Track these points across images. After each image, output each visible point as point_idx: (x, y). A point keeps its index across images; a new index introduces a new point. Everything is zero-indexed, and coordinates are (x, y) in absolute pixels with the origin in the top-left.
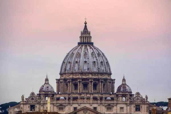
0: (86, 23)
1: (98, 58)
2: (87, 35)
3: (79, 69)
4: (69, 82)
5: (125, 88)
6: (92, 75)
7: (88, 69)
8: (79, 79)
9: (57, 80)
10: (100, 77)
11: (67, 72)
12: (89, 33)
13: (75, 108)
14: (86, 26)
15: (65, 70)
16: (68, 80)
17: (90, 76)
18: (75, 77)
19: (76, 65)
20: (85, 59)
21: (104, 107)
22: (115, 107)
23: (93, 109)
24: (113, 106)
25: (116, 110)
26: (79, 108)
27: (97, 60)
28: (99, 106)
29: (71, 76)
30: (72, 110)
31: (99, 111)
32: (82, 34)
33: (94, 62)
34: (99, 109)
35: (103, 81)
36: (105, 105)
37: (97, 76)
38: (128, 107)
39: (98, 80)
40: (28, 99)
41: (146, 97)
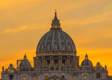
0: (56, 13)
2: (57, 23)
3: (51, 49)
4: (43, 59)
5: (88, 62)
7: (58, 48)
8: (51, 56)
10: (68, 54)
12: (59, 21)
14: (56, 16)
17: (60, 54)
19: (49, 45)
20: (55, 41)
22: (80, 75)
25: (81, 77)
27: (65, 41)
30: (44, 78)
31: (66, 79)
32: (53, 21)
33: (63, 43)
34: (66, 77)
35: (70, 57)
36: (72, 73)
37: (65, 53)
38: (91, 75)
39: (66, 57)
40: (7, 69)
41: (106, 66)
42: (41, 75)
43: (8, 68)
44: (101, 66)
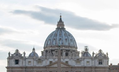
0: (61, 16)
1: (68, 37)
2: (62, 23)
3: (56, 44)
4: (49, 52)
5: (87, 54)
6: (65, 48)
7: (62, 43)
8: (56, 50)
9: (41, 52)
10: (70, 49)
11: (48, 46)
12: (63, 23)
13: (51, 62)
14: (61, 18)
15: (47, 45)
16: (49, 51)
17: (64, 48)
18: (53, 49)
19: (54, 41)
20: (60, 37)
21: (74, 61)
22: (83, 61)
23: (65, 62)
24: (81, 61)
25: (84, 63)
26: (54, 61)
27: (68, 38)
28: (70, 60)
29: (51, 48)
30: (48, 63)
31: (70, 64)
32: (58, 23)
33: (66, 39)
34: (70, 63)
35: (72, 51)
36: (75, 59)
37: (68, 48)
38: (93, 61)
39: (69, 51)
40: (13, 55)
41: (107, 54)
42: (46, 61)
43: (15, 54)
44: (103, 53)
